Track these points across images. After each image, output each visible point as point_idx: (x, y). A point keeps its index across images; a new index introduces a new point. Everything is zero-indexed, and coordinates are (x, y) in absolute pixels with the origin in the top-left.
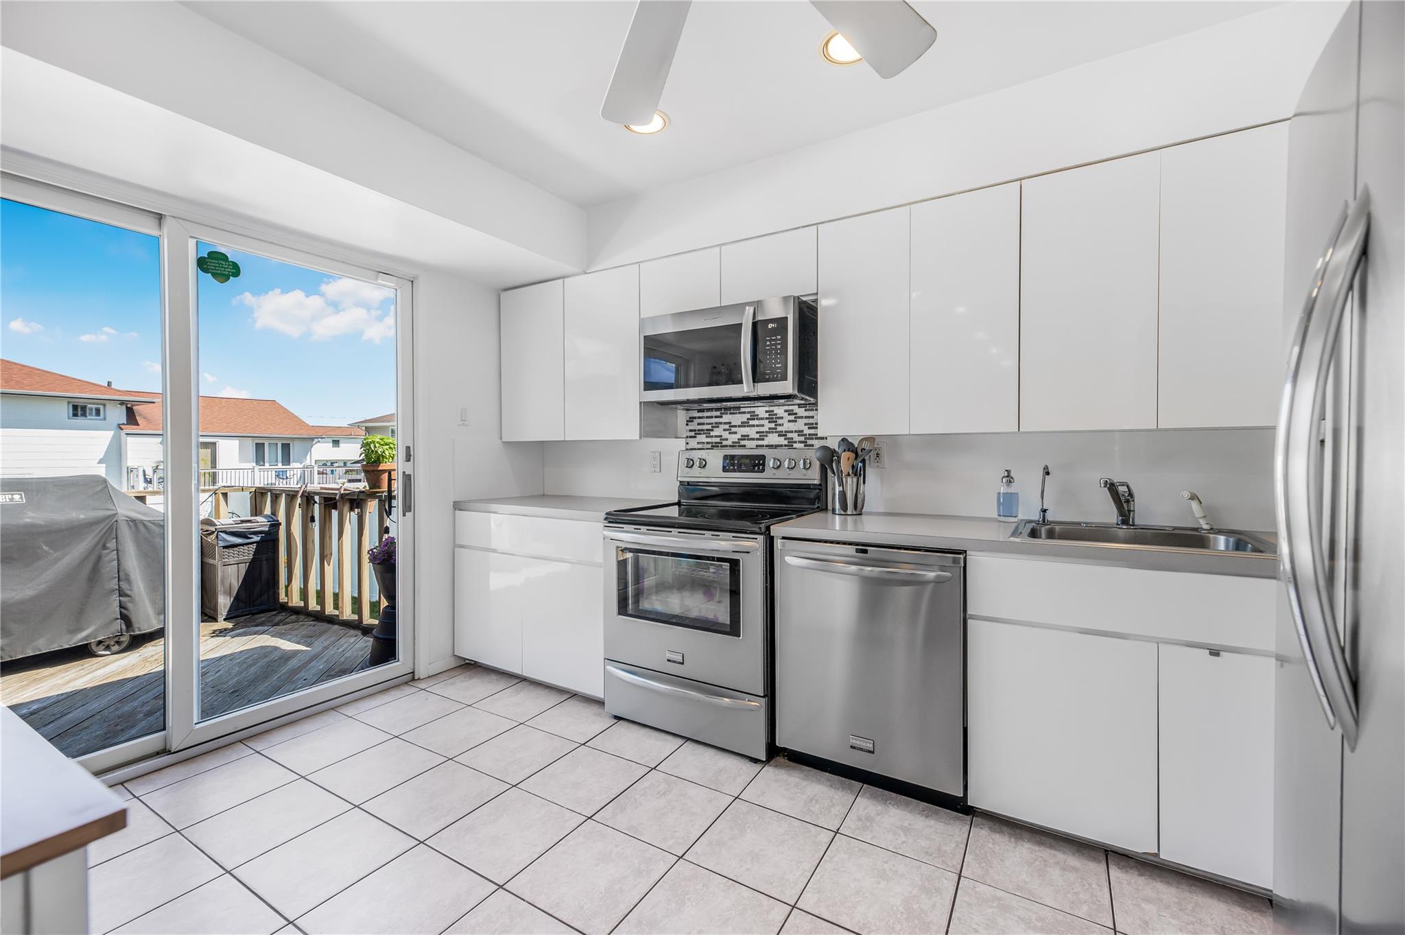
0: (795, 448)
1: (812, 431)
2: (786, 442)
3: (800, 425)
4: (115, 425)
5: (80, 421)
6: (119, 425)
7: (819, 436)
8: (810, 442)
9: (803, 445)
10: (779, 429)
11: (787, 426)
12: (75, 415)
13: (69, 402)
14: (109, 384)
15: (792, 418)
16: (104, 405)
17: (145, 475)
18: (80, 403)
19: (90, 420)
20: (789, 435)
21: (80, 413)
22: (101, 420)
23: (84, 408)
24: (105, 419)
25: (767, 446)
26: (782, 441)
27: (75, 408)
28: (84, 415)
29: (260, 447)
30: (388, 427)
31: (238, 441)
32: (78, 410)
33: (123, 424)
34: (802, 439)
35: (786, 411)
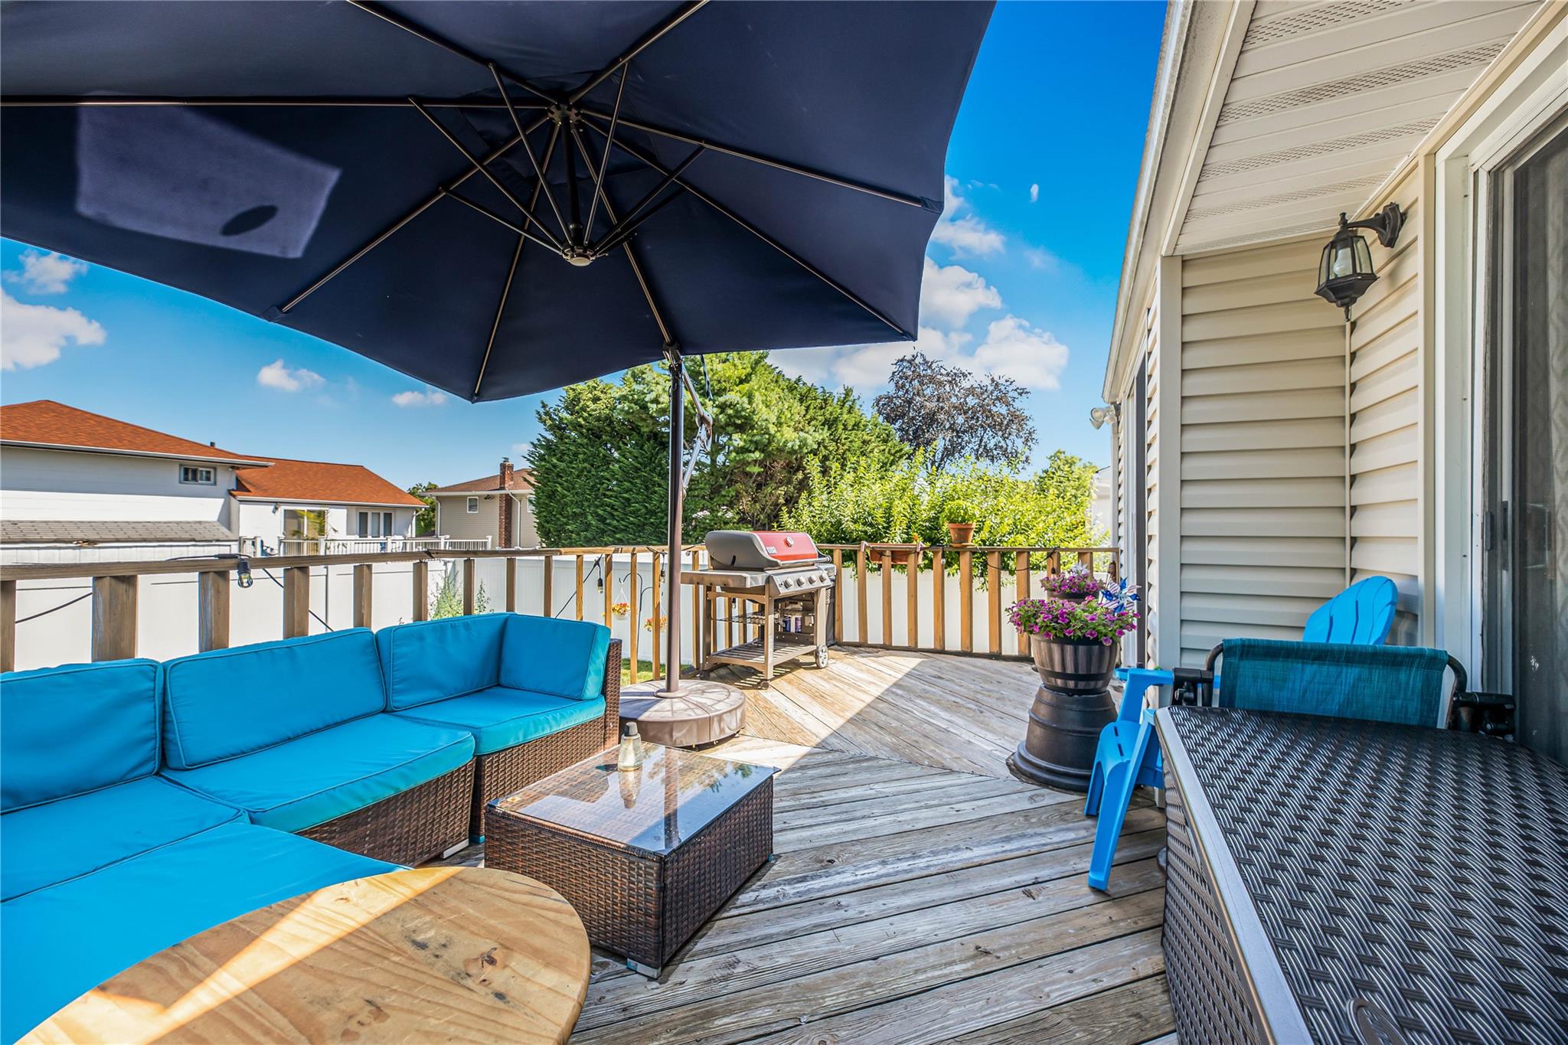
4: (224, 491)
5: (191, 486)
6: (229, 491)
12: (186, 479)
13: (181, 465)
14: (212, 444)
16: (215, 469)
17: (262, 546)
18: (191, 465)
19: (200, 486)
21: (190, 476)
22: (211, 485)
23: (195, 472)
24: (215, 484)
27: (186, 471)
28: (195, 479)
29: (363, 517)
30: (466, 497)
31: (345, 511)
32: (190, 474)
33: (233, 490)
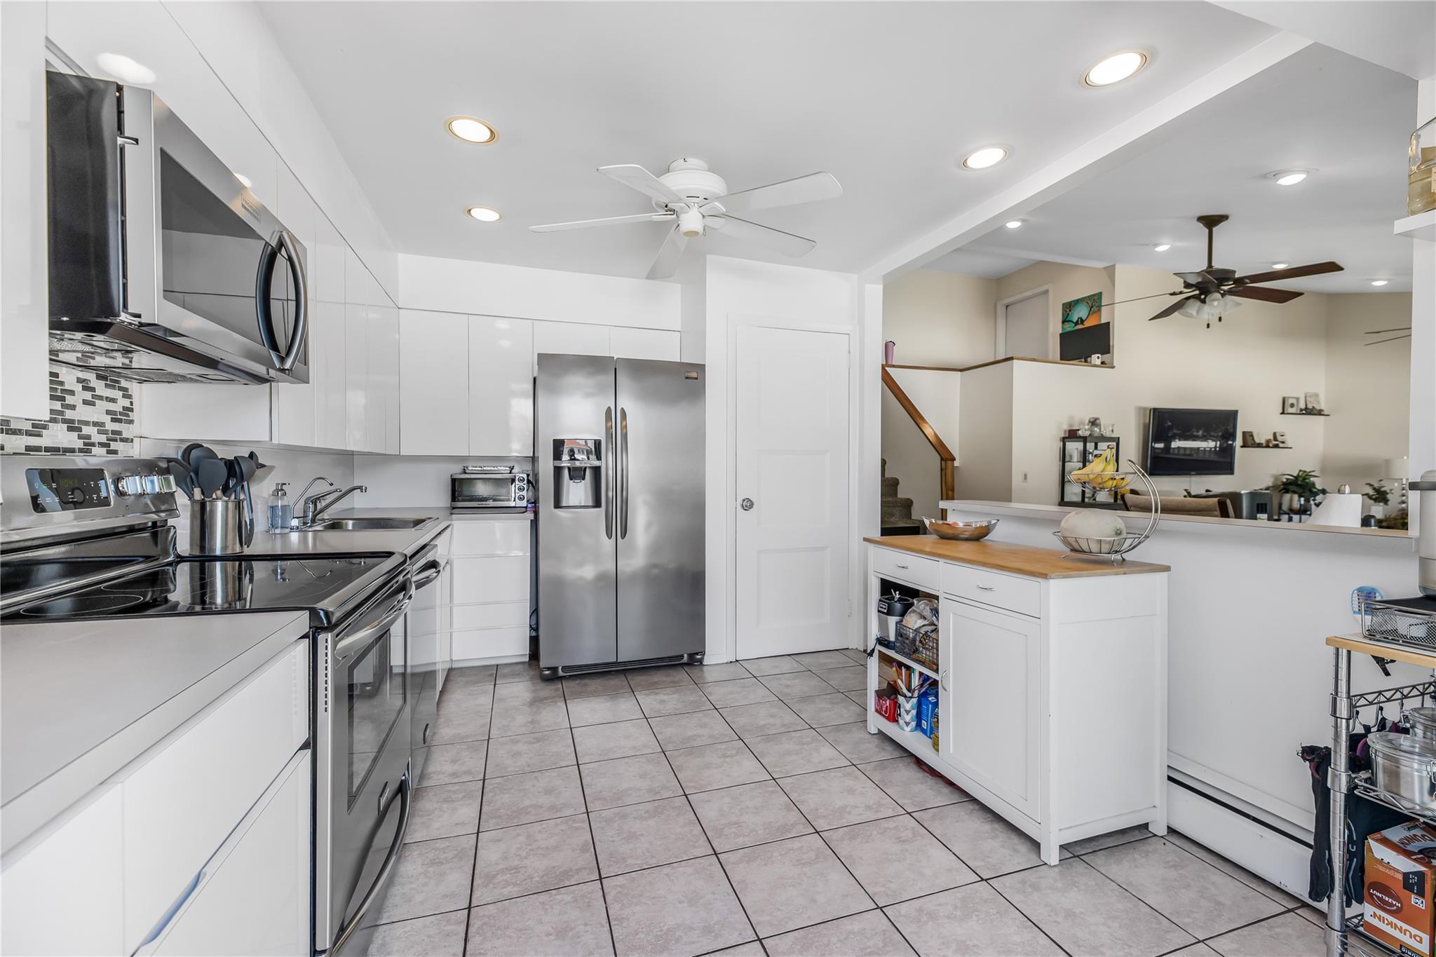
0: (95, 456)
1: (116, 426)
2: (79, 444)
3: (97, 413)
7: (124, 435)
8: (113, 446)
9: (104, 450)
10: (69, 414)
11: (82, 413)
15: (88, 396)
20: (86, 430)
25: (47, 449)
26: (72, 440)
34: (103, 438)
35: (79, 380)
